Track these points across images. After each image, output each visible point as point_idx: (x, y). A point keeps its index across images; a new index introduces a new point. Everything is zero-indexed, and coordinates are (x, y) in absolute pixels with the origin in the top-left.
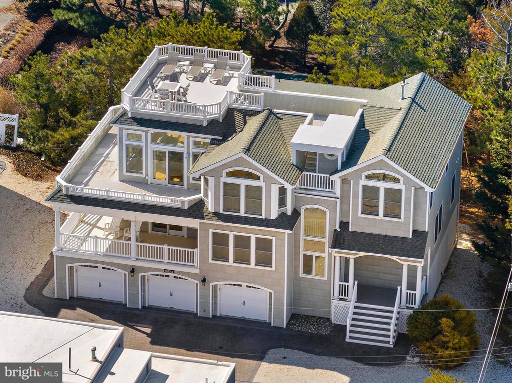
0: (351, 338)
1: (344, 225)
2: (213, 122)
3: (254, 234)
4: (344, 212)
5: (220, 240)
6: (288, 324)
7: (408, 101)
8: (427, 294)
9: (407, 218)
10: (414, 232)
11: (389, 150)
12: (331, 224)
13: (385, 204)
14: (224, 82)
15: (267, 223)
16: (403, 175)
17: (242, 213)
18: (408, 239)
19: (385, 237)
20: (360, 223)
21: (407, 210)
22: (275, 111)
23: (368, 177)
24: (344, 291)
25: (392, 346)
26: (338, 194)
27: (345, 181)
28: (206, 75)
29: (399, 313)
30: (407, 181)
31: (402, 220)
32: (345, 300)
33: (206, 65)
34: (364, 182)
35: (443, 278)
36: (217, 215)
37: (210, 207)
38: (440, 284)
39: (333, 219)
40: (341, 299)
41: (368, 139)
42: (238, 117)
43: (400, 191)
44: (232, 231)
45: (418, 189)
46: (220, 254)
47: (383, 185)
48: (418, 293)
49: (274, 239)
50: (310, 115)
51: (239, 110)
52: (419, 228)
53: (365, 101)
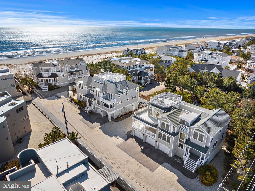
0: (185, 166)
1: (189, 139)
2: (166, 108)
3: (167, 135)
4: (189, 136)
5: (160, 134)
6: (172, 157)
7: (214, 114)
8: (207, 161)
9: (204, 142)
10: (206, 146)
11: (202, 124)
12: (186, 138)
13: (199, 138)
14: (175, 101)
15: (169, 133)
16: (205, 132)
17: (165, 130)
18: (203, 148)
19: (198, 145)
20: (192, 140)
21: (205, 141)
22: (181, 109)
23: (196, 130)
24: (186, 154)
25: (194, 172)
26: (188, 132)
27: (190, 129)
28: (172, 99)
29: (198, 164)
30: (205, 133)
31: (203, 143)
32: (186, 156)
33: (173, 97)
34: (194, 130)
35: (216, 156)
36: (160, 128)
37: (159, 126)
38: (214, 158)
39: (186, 137)
40: (185, 156)
41: (200, 120)
42: (173, 108)
43: (203, 135)
44: (163, 133)
45: (208, 136)
46: (160, 137)
47: (199, 133)
48: (204, 161)
49: (171, 137)
50: (188, 111)
51: (173, 107)
52: (207, 146)
53: (203, 111)
